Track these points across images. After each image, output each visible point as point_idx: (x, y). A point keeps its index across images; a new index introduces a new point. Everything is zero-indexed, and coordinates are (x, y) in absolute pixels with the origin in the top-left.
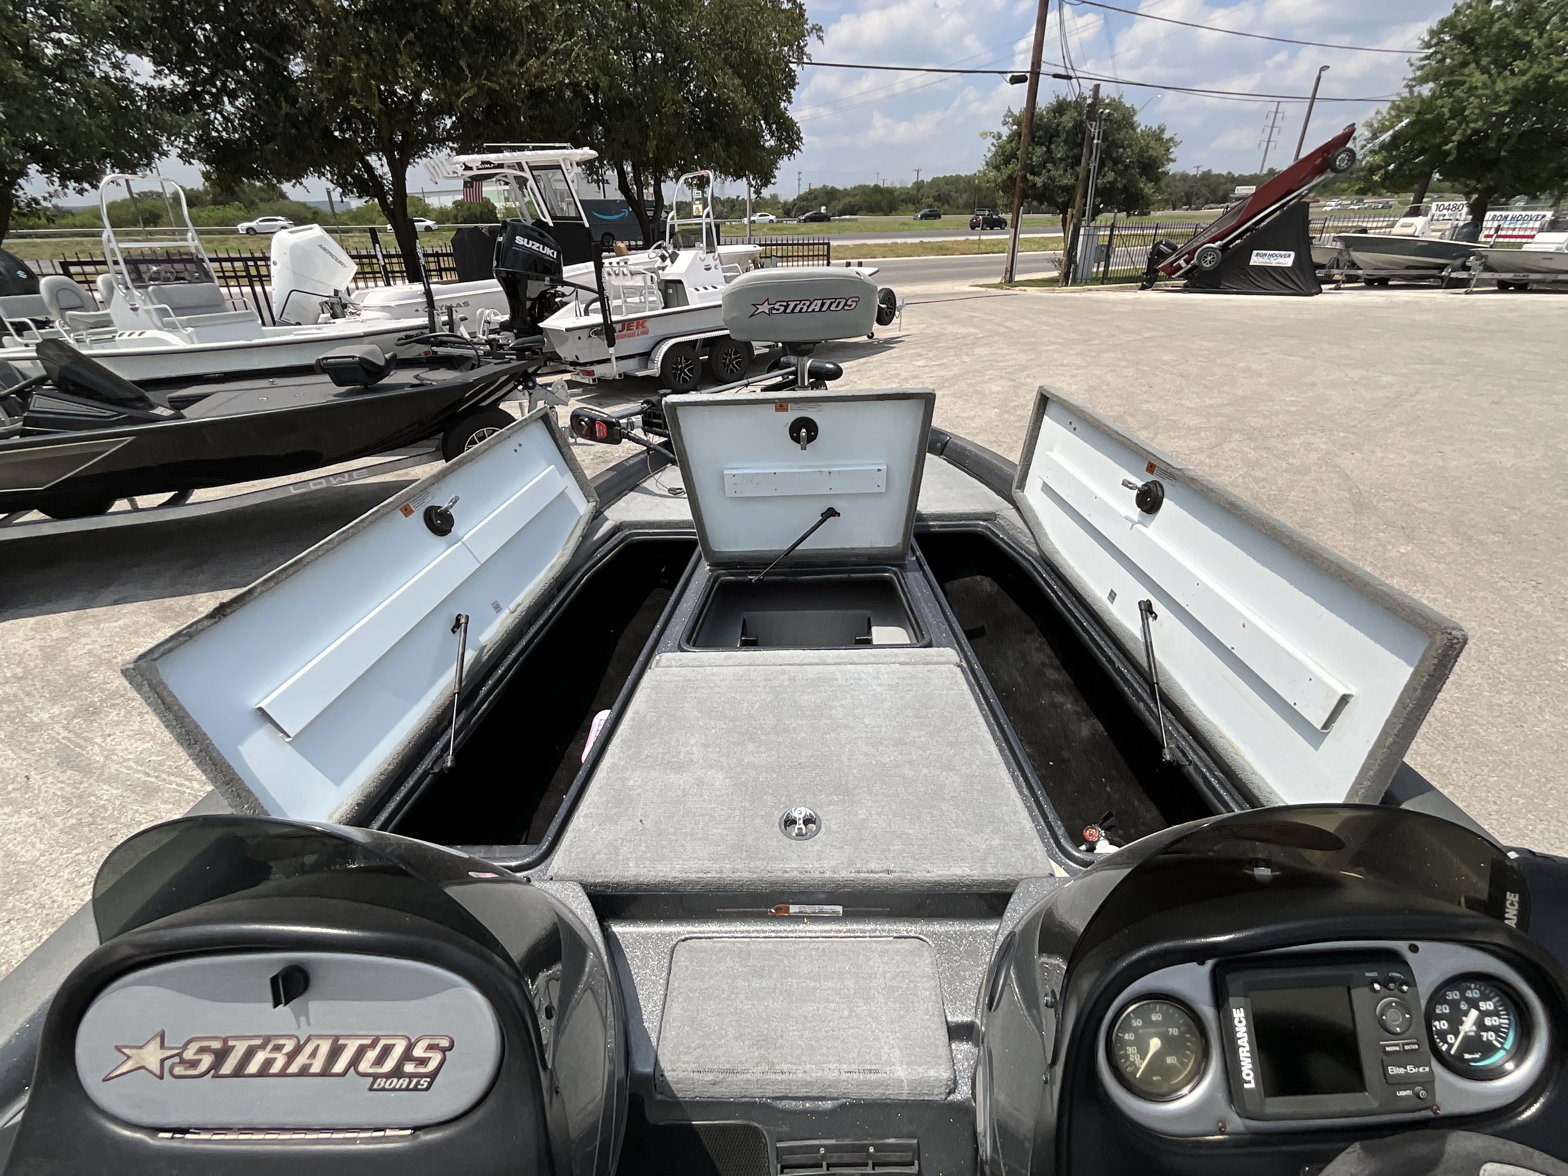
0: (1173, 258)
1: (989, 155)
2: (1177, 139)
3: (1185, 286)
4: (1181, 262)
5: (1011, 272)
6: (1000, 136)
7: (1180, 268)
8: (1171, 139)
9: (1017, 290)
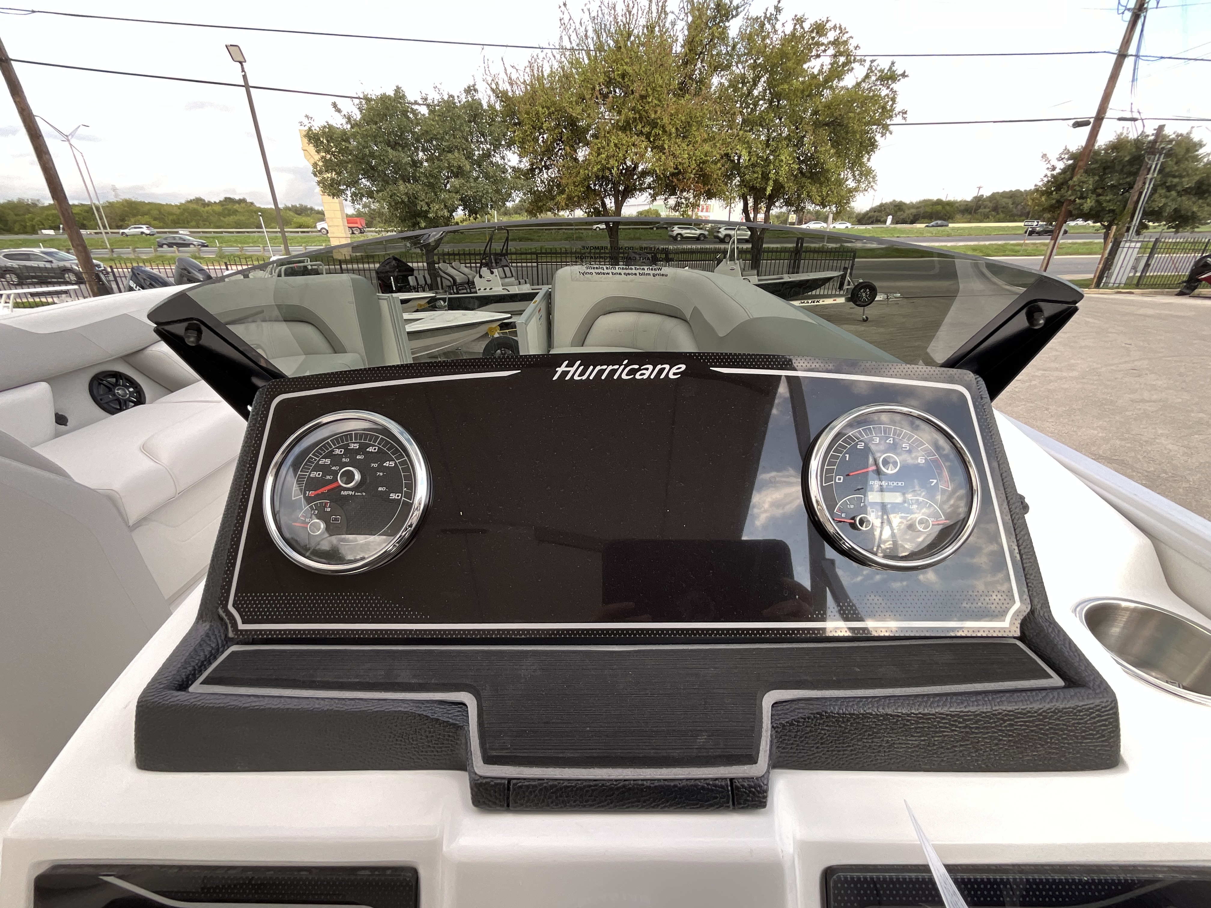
6: (1054, 169)
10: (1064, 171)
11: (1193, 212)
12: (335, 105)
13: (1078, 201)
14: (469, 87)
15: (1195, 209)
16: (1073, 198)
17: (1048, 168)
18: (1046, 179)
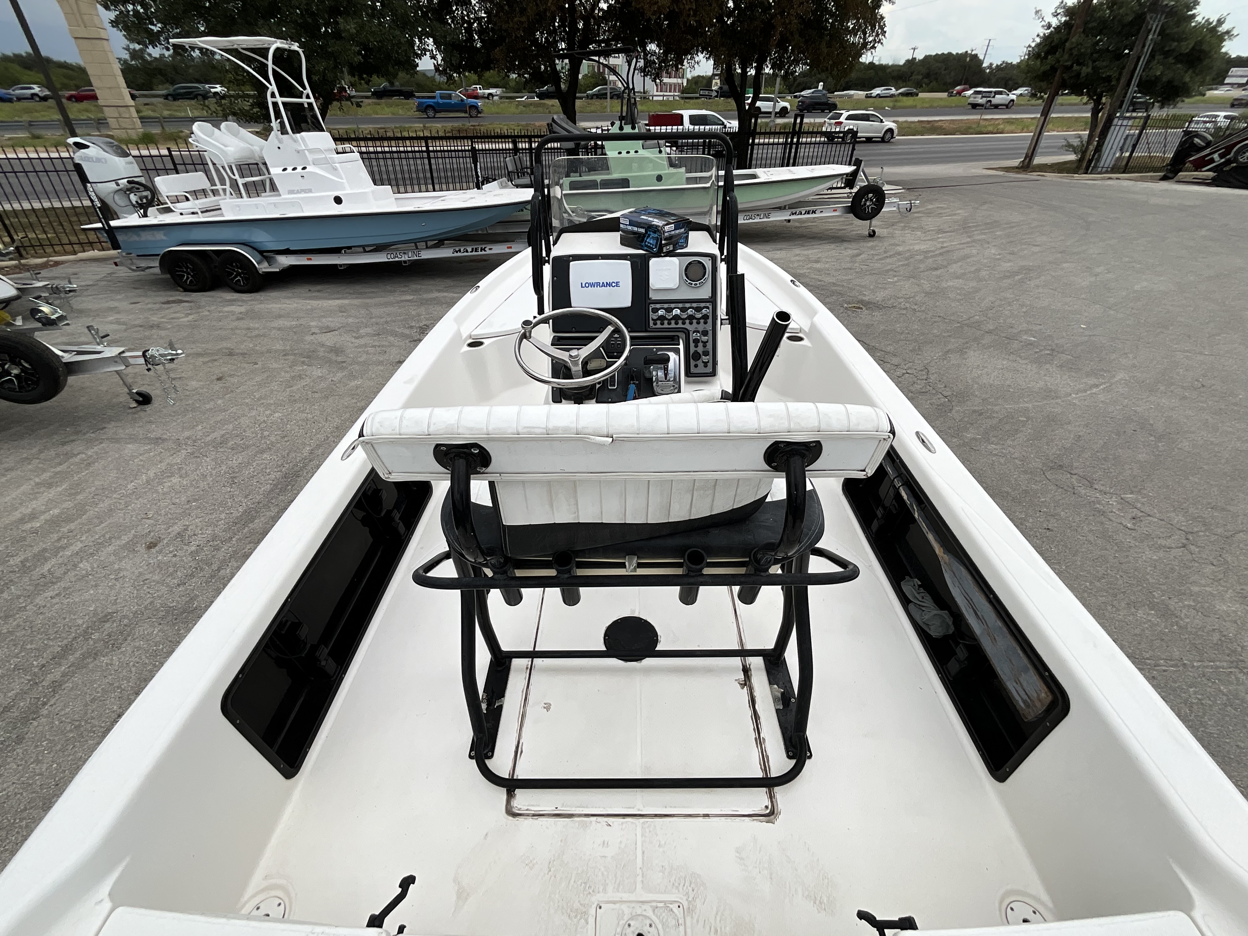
0: (1208, 151)
3: (1213, 179)
4: (1216, 156)
5: (1030, 156)
6: (1048, 27)
7: (1212, 161)
9: (1034, 176)
10: (1057, 29)
11: (1185, 83)
13: (1075, 67)
15: (1187, 79)
16: (1069, 63)
17: (1043, 26)
18: (1038, 40)
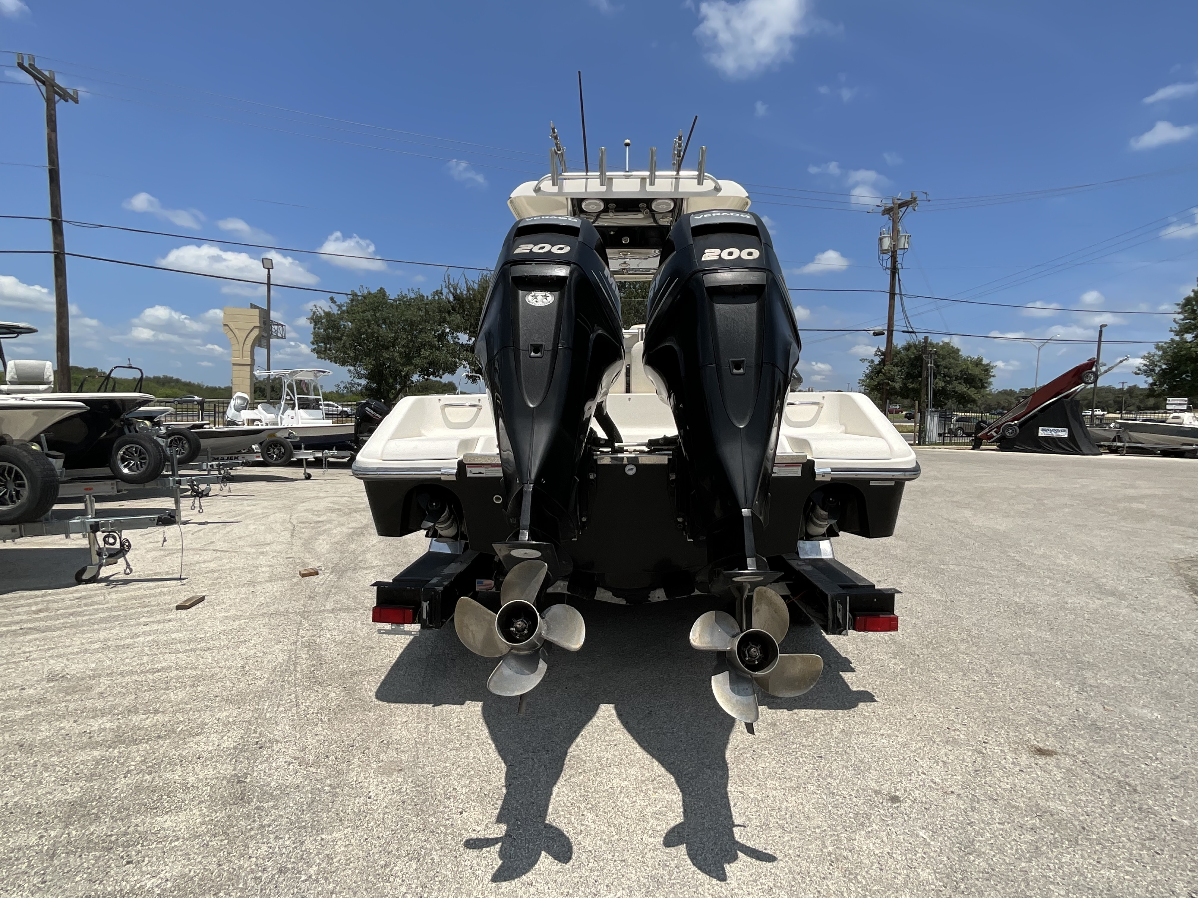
1: (868, 371)
2: (992, 365)
3: (1002, 447)
6: (873, 361)
7: (993, 436)
8: (988, 365)
10: (880, 363)
12: (332, 299)
14: (437, 291)
